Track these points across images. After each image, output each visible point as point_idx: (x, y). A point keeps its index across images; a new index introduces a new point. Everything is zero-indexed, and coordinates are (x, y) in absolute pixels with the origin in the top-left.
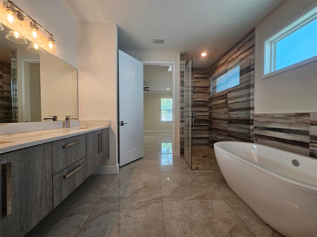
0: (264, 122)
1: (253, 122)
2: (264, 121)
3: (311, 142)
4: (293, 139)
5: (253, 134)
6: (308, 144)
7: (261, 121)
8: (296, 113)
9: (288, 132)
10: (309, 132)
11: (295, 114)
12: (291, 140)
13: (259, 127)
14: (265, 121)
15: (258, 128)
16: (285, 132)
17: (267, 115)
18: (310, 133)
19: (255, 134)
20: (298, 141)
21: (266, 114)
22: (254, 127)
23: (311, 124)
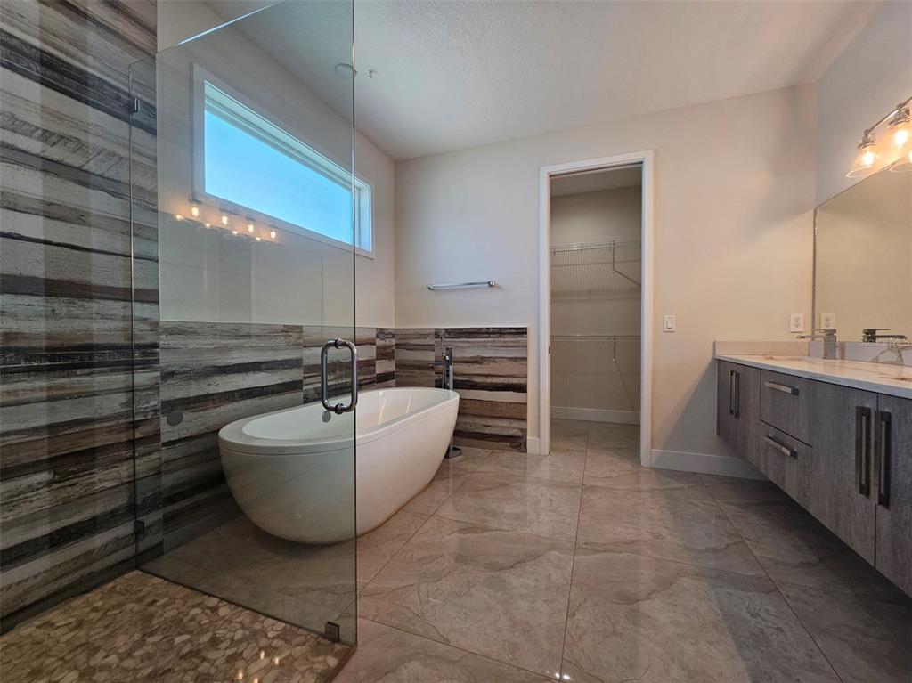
0: (208, 350)
1: (157, 354)
2: (206, 347)
3: (305, 378)
4: (280, 382)
5: (153, 403)
6: (301, 381)
7: (195, 349)
8: (285, 326)
9: (272, 369)
10: (302, 360)
11: (282, 327)
12: (278, 385)
13: (186, 372)
14: (211, 347)
15: (181, 373)
16: (268, 369)
17: (218, 327)
18: (304, 361)
19: (165, 403)
20: (289, 382)
21: (216, 324)
22: (159, 374)
23: (305, 347)
